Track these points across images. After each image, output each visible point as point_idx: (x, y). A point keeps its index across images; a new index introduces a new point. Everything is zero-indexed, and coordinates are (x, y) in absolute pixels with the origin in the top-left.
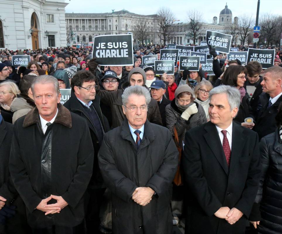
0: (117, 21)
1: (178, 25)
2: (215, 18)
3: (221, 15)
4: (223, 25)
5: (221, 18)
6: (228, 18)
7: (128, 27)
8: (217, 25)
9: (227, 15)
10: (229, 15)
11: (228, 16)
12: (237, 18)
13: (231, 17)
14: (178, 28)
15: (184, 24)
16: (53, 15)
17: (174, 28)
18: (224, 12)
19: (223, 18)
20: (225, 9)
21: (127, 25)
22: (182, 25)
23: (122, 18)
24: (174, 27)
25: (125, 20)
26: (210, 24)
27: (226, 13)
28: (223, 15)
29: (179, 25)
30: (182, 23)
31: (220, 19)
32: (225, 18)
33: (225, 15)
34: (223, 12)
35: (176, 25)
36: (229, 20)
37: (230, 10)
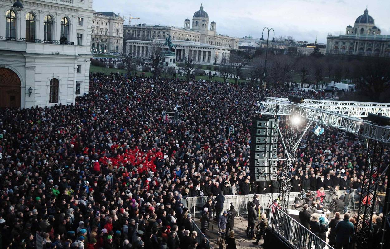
0: (108, 24)
1: (139, 27)
2: (187, 21)
3: (195, 18)
4: (197, 31)
5: (195, 22)
6: (203, 23)
7: (119, 32)
8: (189, 31)
9: (203, 19)
10: (205, 19)
11: (203, 21)
12: (215, 23)
13: (207, 21)
14: (139, 31)
15: (147, 26)
16: (82, 19)
17: (133, 31)
18: (199, 14)
19: (197, 23)
20: (200, 11)
21: (118, 30)
22: (144, 27)
23: (114, 21)
24: (133, 29)
25: (117, 24)
26: (180, 29)
27: (201, 17)
28: (197, 18)
29: (141, 27)
30: (144, 25)
31: (193, 23)
32: (200, 22)
33: (200, 18)
34: (197, 15)
35: (136, 27)
36: (205, 25)
37: (206, 13)
